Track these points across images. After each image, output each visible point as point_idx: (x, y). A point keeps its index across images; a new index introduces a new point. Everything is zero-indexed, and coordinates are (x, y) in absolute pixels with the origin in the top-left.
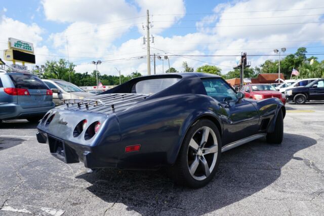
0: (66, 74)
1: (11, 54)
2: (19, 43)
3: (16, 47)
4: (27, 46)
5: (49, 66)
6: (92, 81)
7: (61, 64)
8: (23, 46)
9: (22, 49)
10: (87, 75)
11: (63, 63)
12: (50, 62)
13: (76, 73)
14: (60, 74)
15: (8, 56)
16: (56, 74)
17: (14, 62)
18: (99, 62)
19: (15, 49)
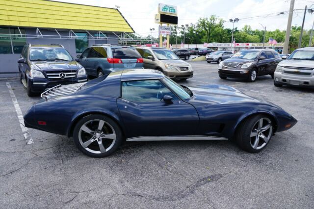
0: (216, 29)
1: (159, 17)
2: (166, 7)
3: (164, 11)
4: (173, 9)
5: (201, 23)
6: (240, 37)
7: (211, 20)
8: (168, 10)
9: (168, 12)
10: (236, 31)
11: (214, 19)
12: (202, 19)
13: (224, 29)
14: (209, 29)
15: (157, 20)
16: (206, 30)
17: (161, 24)
18: (237, 20)
19: (162, 13)
